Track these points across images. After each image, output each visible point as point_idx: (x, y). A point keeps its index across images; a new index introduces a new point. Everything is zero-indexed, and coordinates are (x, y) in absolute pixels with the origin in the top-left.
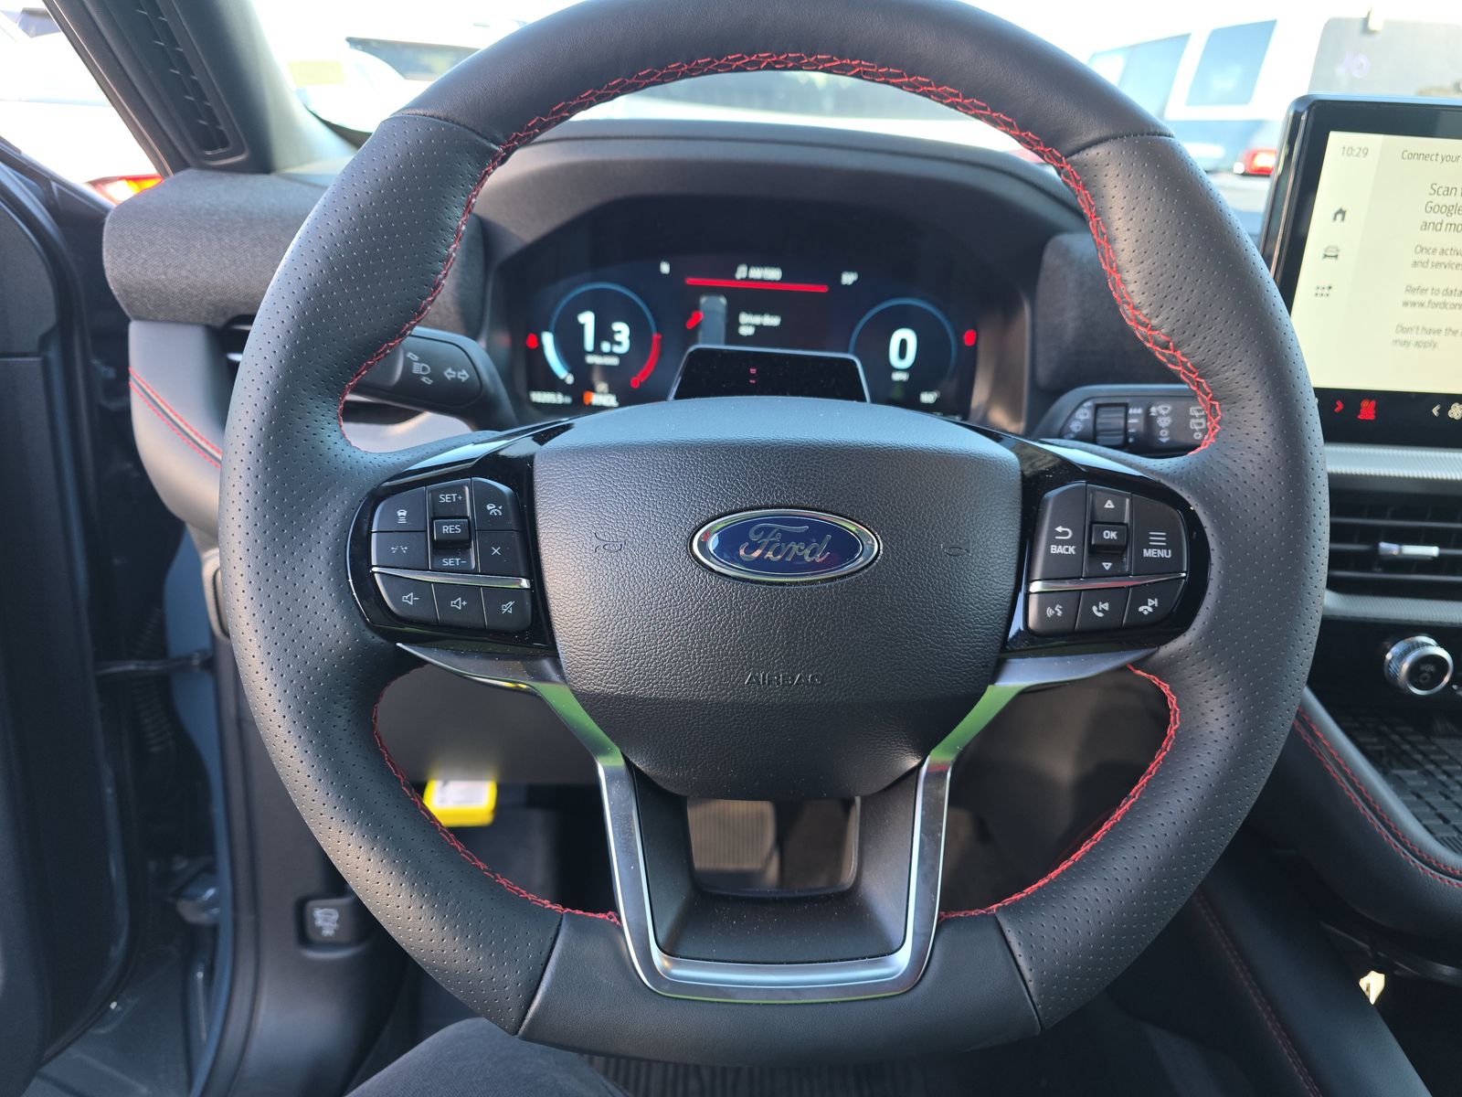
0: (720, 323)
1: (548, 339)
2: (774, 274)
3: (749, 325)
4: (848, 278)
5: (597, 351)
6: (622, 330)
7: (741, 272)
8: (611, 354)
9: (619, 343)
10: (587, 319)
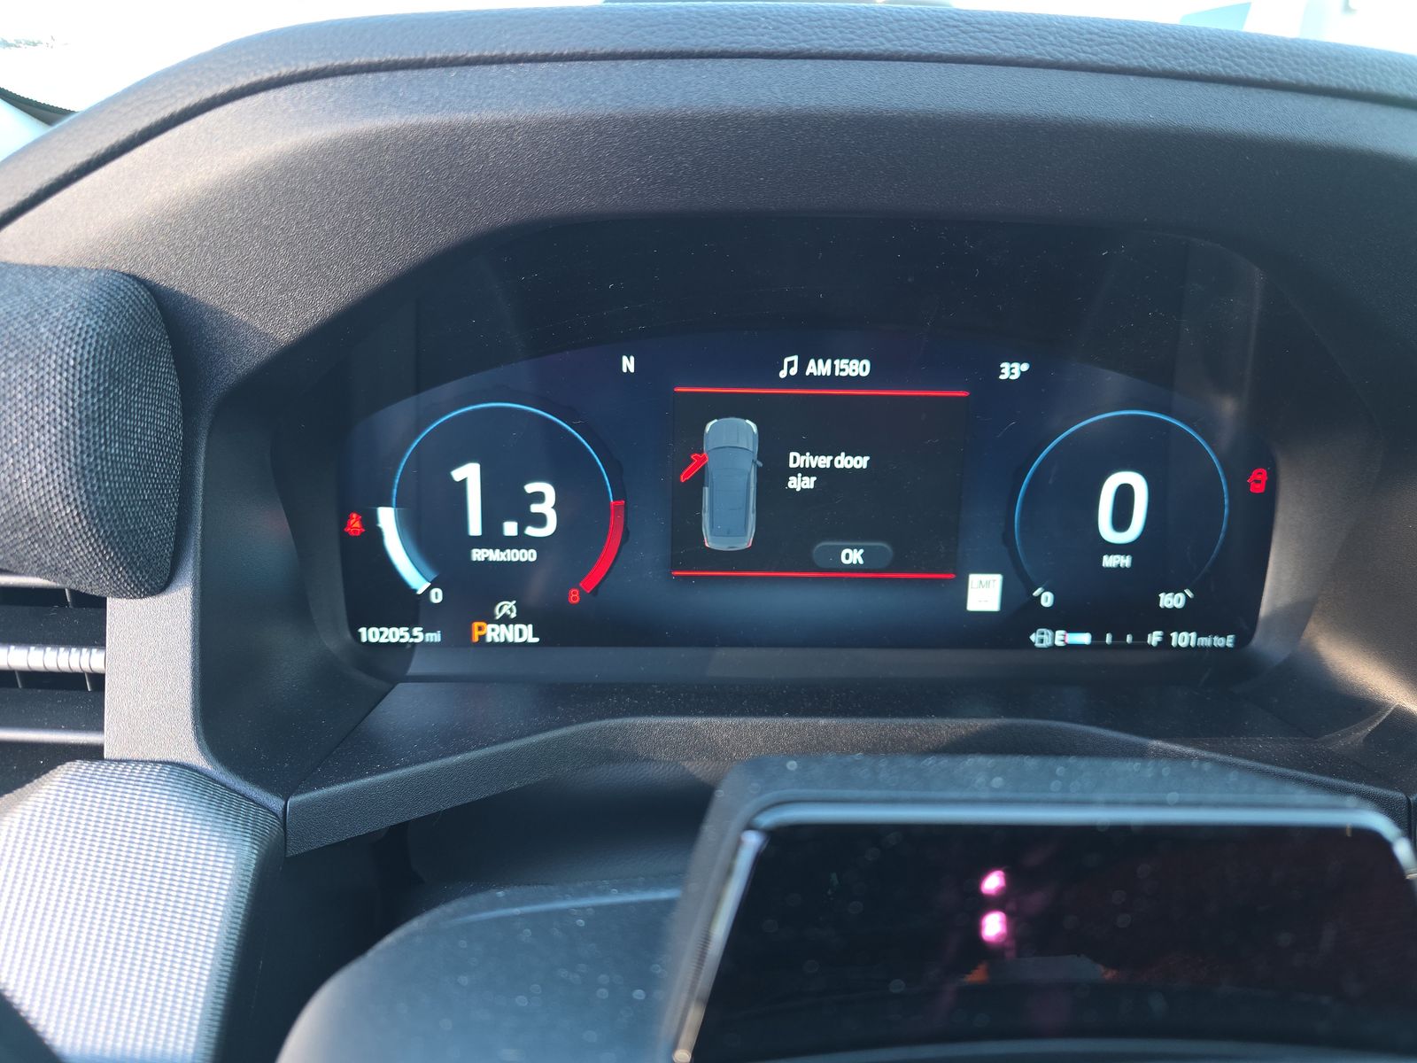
0: (747, 469)
1: (387, 518)
2: (857, 368)
3: (807, 472)
4: (1012, 371)
5: (492, 537)
6: (545, 496)
7: (789, 367)
8: (521, 542)
9: (540, 520)
10: (469, 474)
